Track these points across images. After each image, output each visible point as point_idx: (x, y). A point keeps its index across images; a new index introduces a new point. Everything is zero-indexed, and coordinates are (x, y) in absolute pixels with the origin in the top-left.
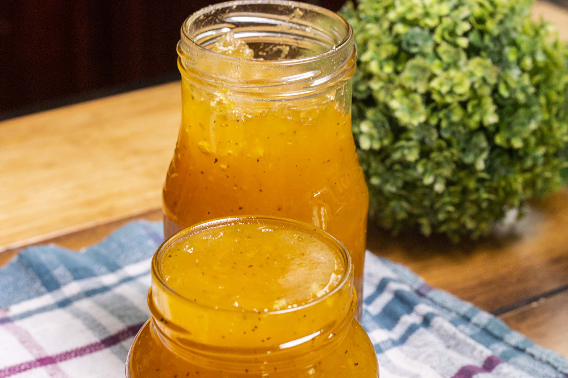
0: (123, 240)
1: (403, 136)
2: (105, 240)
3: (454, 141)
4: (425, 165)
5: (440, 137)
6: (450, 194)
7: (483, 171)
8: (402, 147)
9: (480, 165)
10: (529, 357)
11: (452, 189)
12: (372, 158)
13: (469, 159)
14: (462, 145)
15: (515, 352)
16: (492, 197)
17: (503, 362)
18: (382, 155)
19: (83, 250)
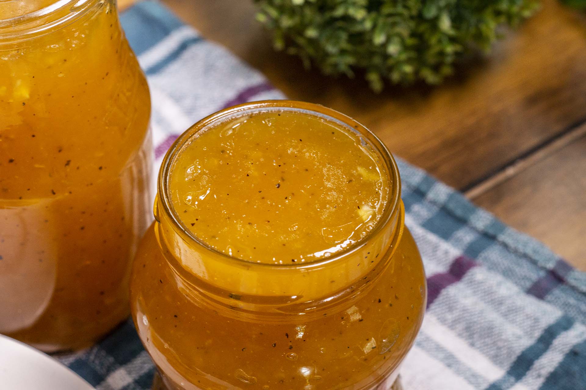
9: (446, 23)
10: (502, 249)
13: (430, 14)
15: (485, 241)
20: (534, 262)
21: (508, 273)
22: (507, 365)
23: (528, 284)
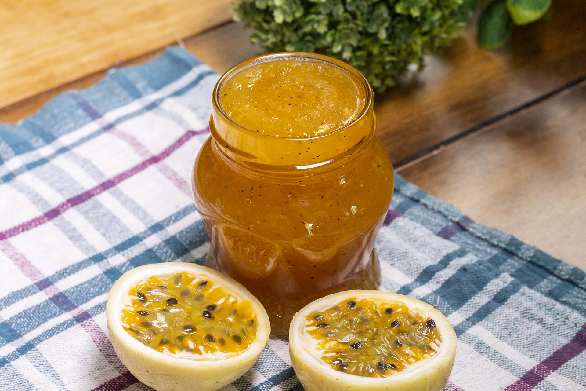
0: (56, 111)
1: (313, 10)
2: (39, 111)
3: (359, 14)
4: (333, 35)
5: (346, 10)
6: (357, 58)
7: (385, 40)
8: (311, 21)
9: (383, 35)
10: (423, 207)
11: (359, 53)
12: (285, 30)
13: (372, 29)
14: (365, 17)
15: (411, 203)
16: (394, 59)
17: (399, 217)
18: (295, 26)
19: (20, 123)
20: (446, 217)
21: (424, 222)
22: (415, 276)
23: (439, 229)
